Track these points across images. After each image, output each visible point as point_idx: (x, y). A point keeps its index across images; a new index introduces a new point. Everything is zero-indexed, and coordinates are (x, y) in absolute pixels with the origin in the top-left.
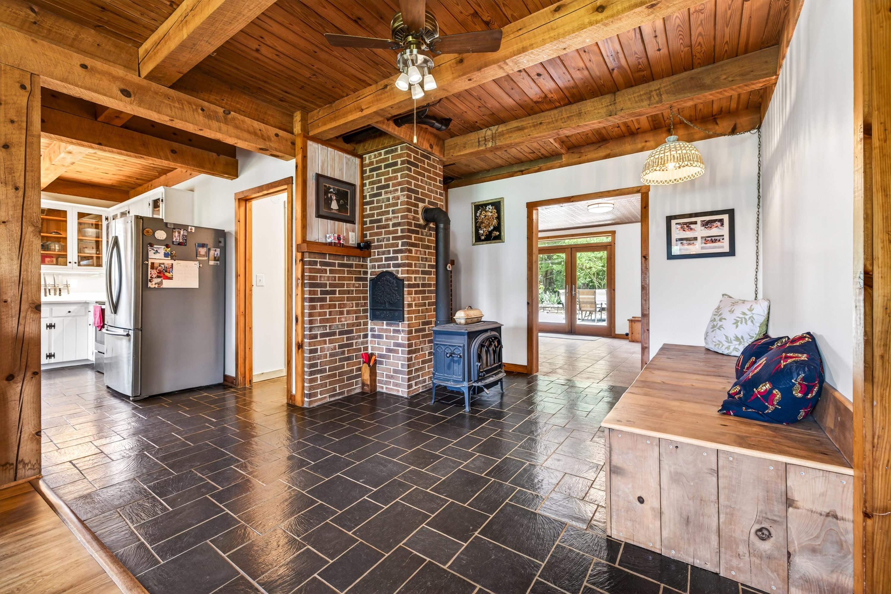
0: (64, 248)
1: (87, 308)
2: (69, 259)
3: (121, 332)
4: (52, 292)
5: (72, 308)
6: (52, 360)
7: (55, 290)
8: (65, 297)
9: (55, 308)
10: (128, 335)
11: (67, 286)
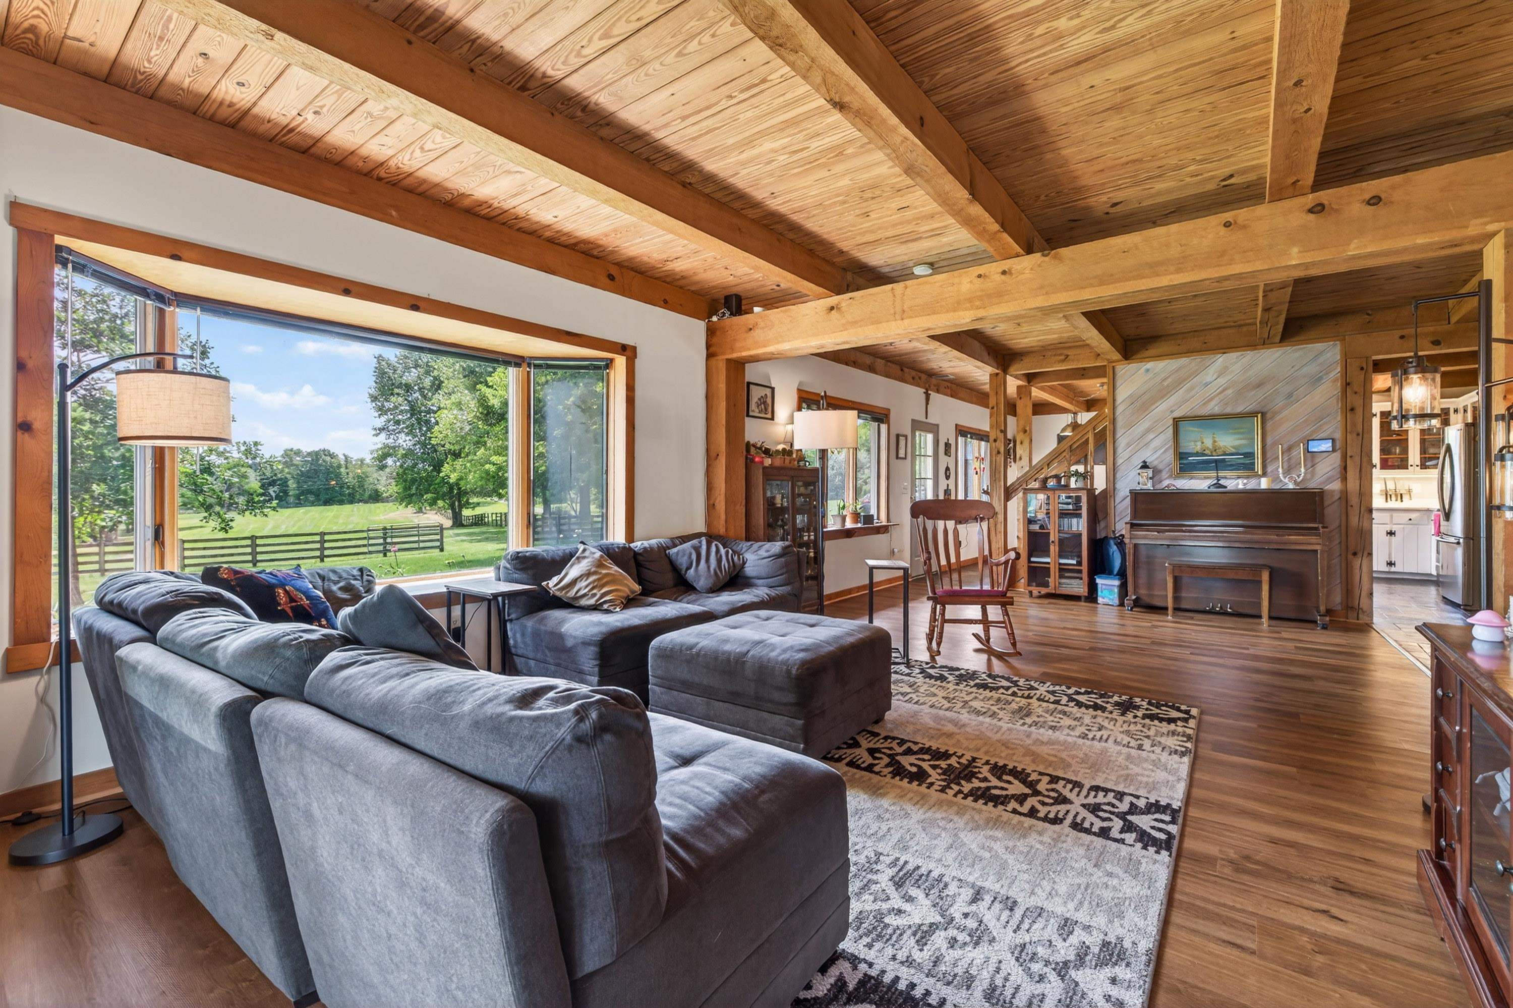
0: (1405, 451)
1: (1429, 517)
2: (1410, 462)
3: (1452, 540)
4: (1393, 498)
5: (1413, 516)
6: (1393, 569)
7: (1396, 495)
8: (1407, 504)
9: (1395, 514)
10: (1458, 543)
11: (1409, 491)
